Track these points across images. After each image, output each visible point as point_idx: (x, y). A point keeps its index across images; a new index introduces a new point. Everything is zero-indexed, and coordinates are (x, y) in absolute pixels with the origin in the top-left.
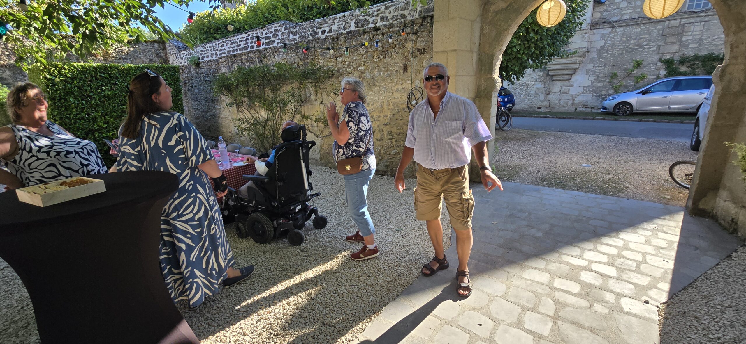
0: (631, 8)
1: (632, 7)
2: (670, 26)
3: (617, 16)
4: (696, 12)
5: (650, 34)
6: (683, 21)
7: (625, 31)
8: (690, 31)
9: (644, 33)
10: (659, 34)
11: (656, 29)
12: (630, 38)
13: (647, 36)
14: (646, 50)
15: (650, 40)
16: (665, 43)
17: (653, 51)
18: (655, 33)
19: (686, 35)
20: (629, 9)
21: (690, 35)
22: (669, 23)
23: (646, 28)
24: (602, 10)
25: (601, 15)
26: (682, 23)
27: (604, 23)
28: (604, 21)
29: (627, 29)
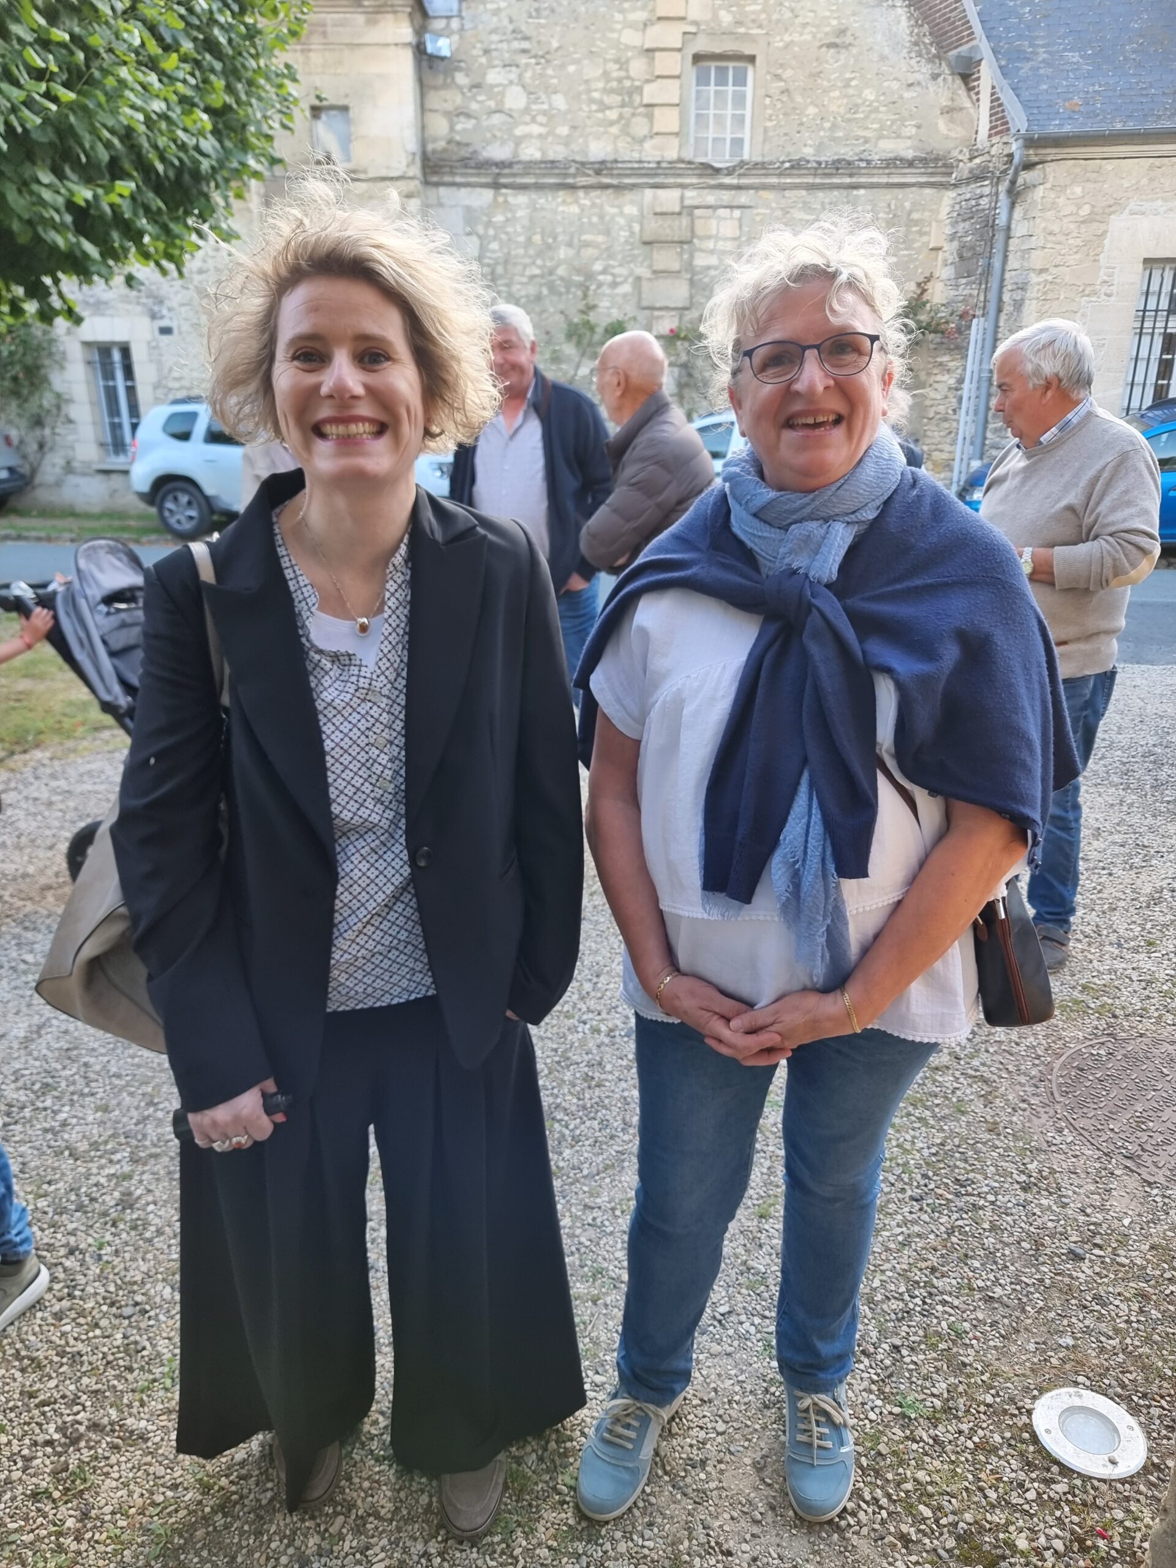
0: (541, 119)
1: (544, 113)
2: (658, 210)
3: (503, 142)
4: (717, 171)
5: (607, 232)
6: (692, 196)
7: (535, 209)
8: (709, 237)
9: (590, 223)
10: (632, 233)
11: (621, 214)
12: (555, 238)
13: (600, 239)
14: (606, 290)
15: (611, 257)
16: (655, 272)
17: (625, 296)
18: (621, 229)
19: (702, 251)
20: (534, 120)
21: (712, 252)
22: (655, 198)
23: (594, 205)
24: (449, 107)
25: (452, 128)
26: (687, 202)
27: (465, 162)
28: (464, 152)
29: (542, 200)
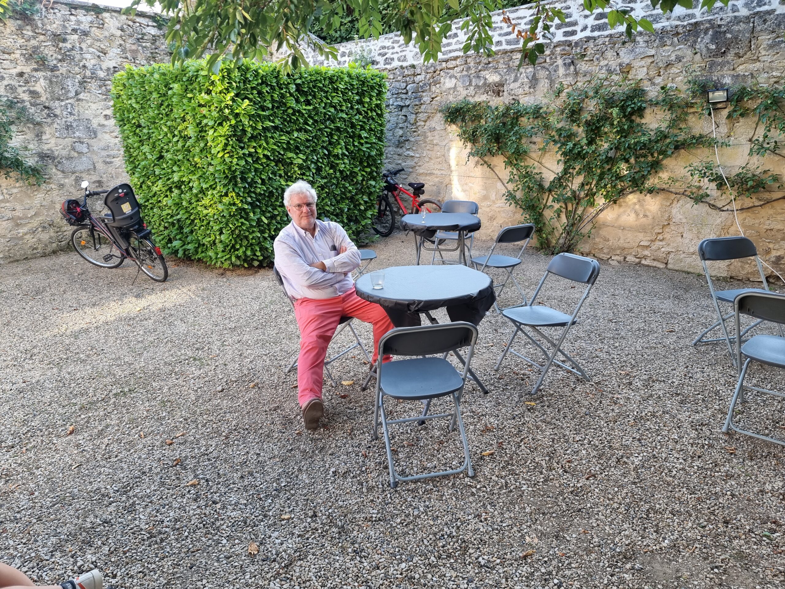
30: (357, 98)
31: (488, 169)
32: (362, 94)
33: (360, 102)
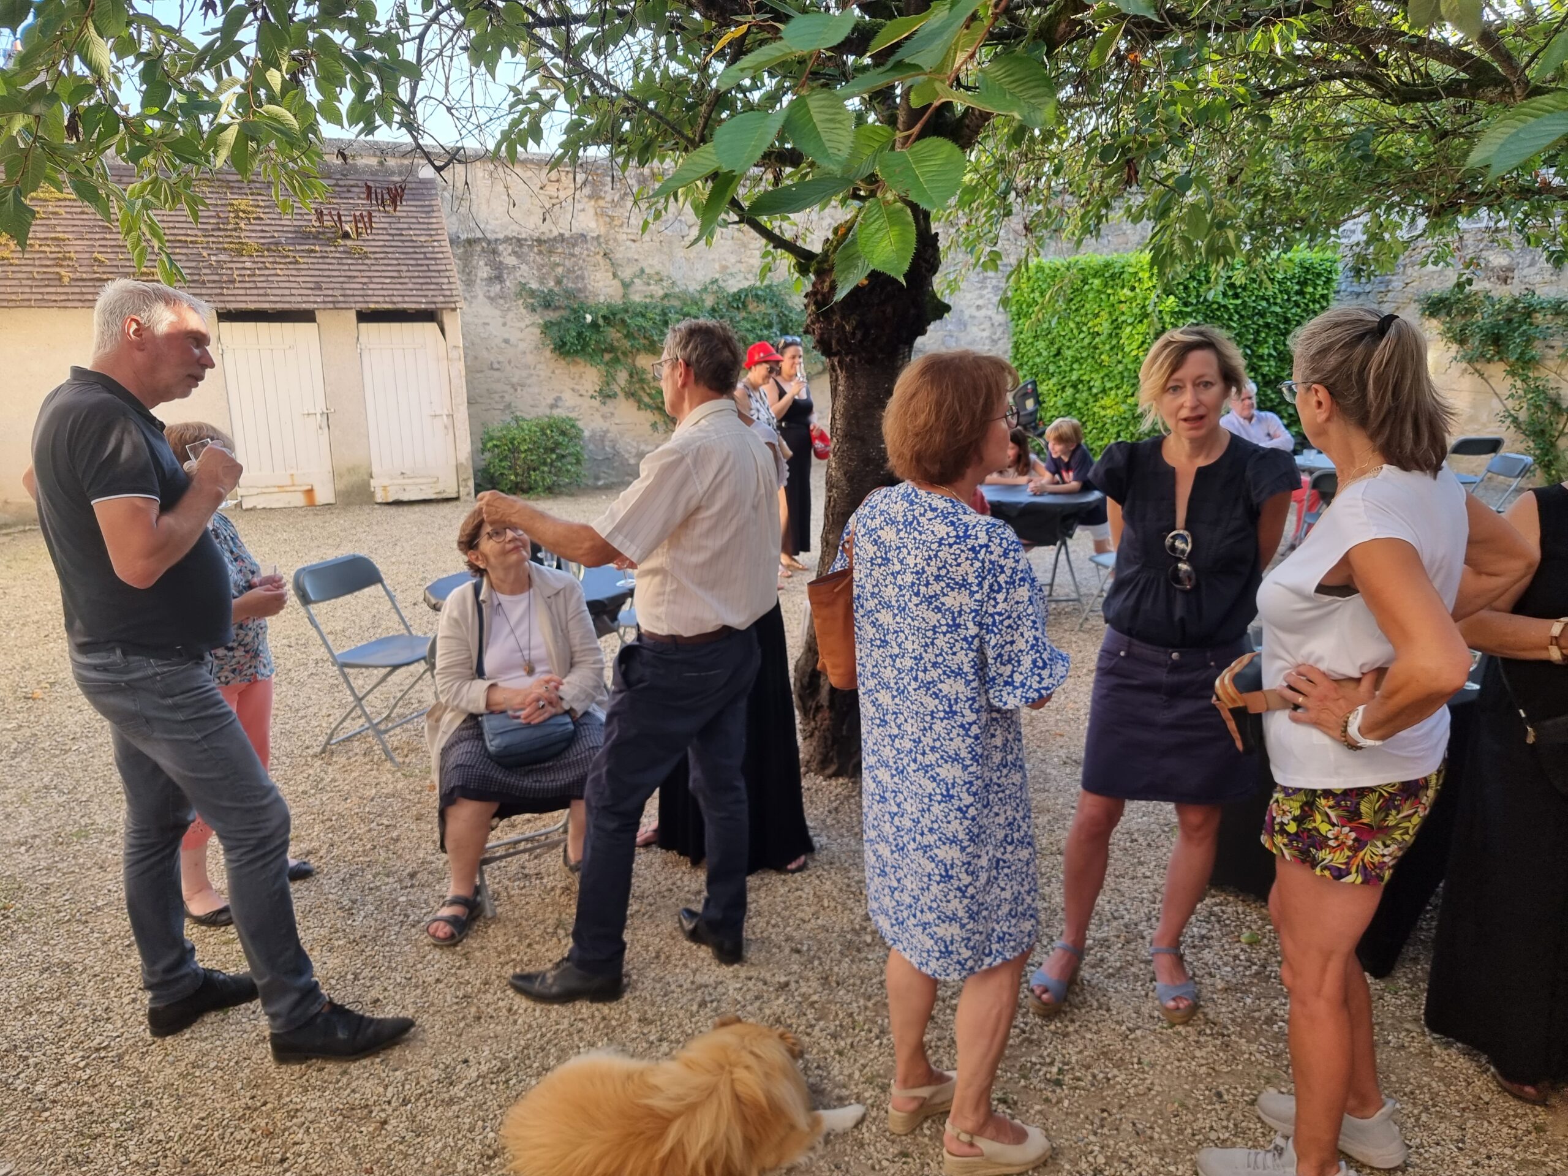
30: (1297, 287)
31: (1480, 380)
32: (1303, 283)
33: (1302, 293)
